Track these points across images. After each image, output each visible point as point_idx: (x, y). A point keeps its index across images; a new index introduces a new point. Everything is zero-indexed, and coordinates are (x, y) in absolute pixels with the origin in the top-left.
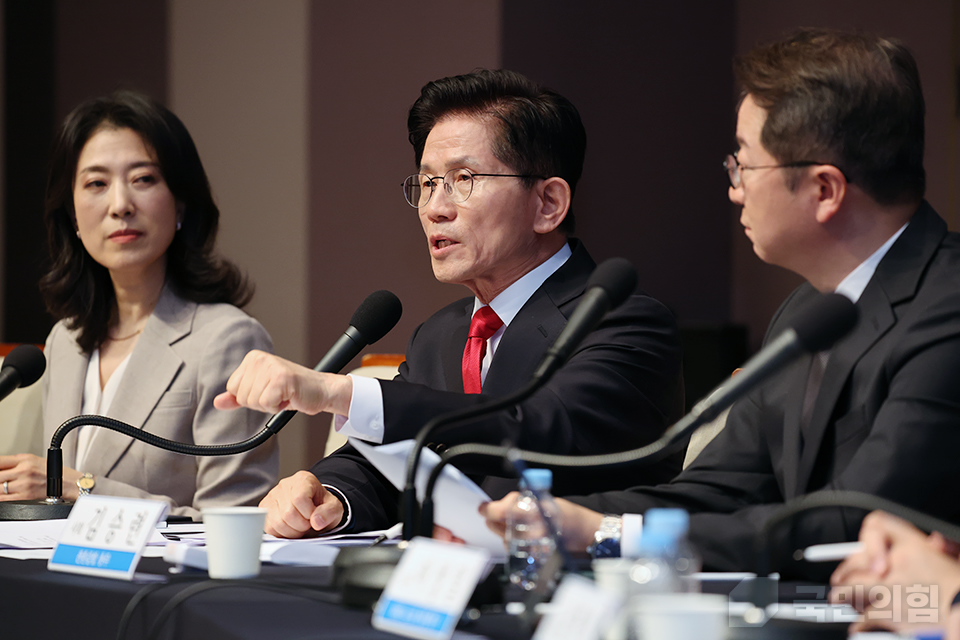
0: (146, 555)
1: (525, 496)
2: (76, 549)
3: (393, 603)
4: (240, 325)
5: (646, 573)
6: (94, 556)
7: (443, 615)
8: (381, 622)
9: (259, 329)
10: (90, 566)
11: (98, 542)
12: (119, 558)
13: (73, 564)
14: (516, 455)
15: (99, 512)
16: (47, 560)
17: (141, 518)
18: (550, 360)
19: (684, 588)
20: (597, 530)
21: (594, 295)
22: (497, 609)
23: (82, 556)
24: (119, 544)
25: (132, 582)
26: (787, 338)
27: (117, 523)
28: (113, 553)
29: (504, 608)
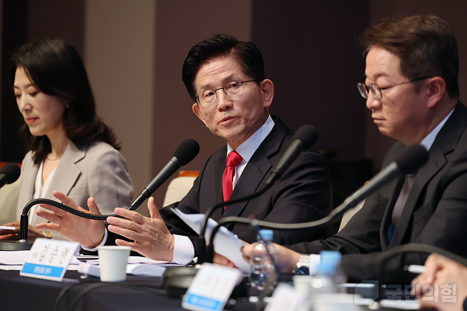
0: (69, 269)
1: (260, 243)
2: (34, 265)
3: (192, 295)
4: (109, 153)
5: (319, 283)
6: (43, 269)
7: (217, 302)
8: (186, 305)
9: (119, 155)
10: (41, 274)
11: (45, 262)
12: (55, 270)
13: (33, 273)
14: (255, 222)
15: (46, 247)
16: (20, 271)
17: (67, 250)
18: (273, 175)
19: (338, 291)
20: (298, 262)
21: (296, 143)
22: (244, 299)
23: (37, 269)
24: (56, 263)
25: (62, 283)
26: (393, 166)
27: (55, 253)
28: (53, 268)
29: (248, 299)
